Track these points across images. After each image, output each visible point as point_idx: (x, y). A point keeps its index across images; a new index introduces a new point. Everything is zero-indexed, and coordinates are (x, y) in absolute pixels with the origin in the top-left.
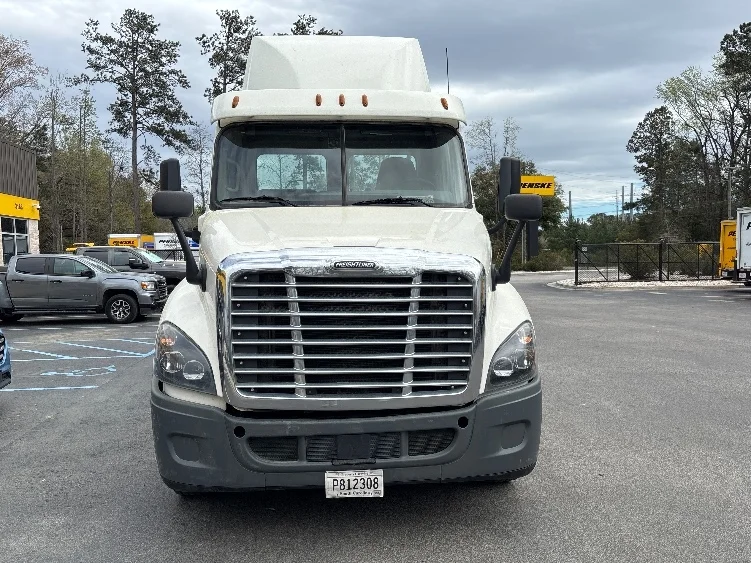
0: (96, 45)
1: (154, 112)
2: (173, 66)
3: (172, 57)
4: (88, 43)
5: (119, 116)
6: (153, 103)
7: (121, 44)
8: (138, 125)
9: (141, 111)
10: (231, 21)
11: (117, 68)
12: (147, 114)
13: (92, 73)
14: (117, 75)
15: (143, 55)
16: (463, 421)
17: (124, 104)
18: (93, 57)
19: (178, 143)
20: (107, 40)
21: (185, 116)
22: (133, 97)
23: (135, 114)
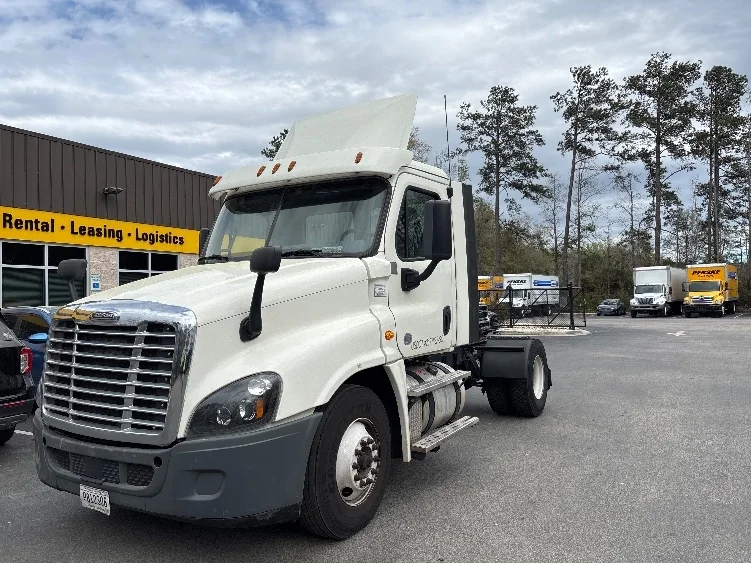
0: (469, 122)
1: (514, 169)
2: (531, 128)
3: (530, 120)
4: (461, 122)
5: (486, 177)
6: (513, 162)
7: (487, 117)
8: (501, 182)
9: (502, 170)
10: (584, 76)
11: (484, 137)
12: (507, 173)
13: (465, 146)
14: (485, 144)
15: (506, 122)
16: (158, 461)
17: (490, 167)
18: (465, 133)
19: (534, 194)
20: (476, 117)
21: (541, 170)
22: (497, 159)
23: (498, 173)
